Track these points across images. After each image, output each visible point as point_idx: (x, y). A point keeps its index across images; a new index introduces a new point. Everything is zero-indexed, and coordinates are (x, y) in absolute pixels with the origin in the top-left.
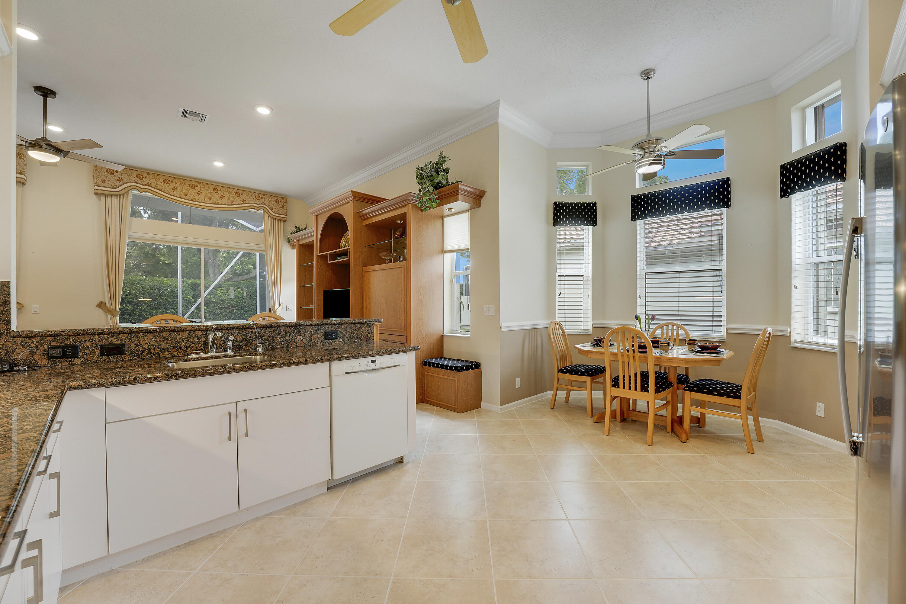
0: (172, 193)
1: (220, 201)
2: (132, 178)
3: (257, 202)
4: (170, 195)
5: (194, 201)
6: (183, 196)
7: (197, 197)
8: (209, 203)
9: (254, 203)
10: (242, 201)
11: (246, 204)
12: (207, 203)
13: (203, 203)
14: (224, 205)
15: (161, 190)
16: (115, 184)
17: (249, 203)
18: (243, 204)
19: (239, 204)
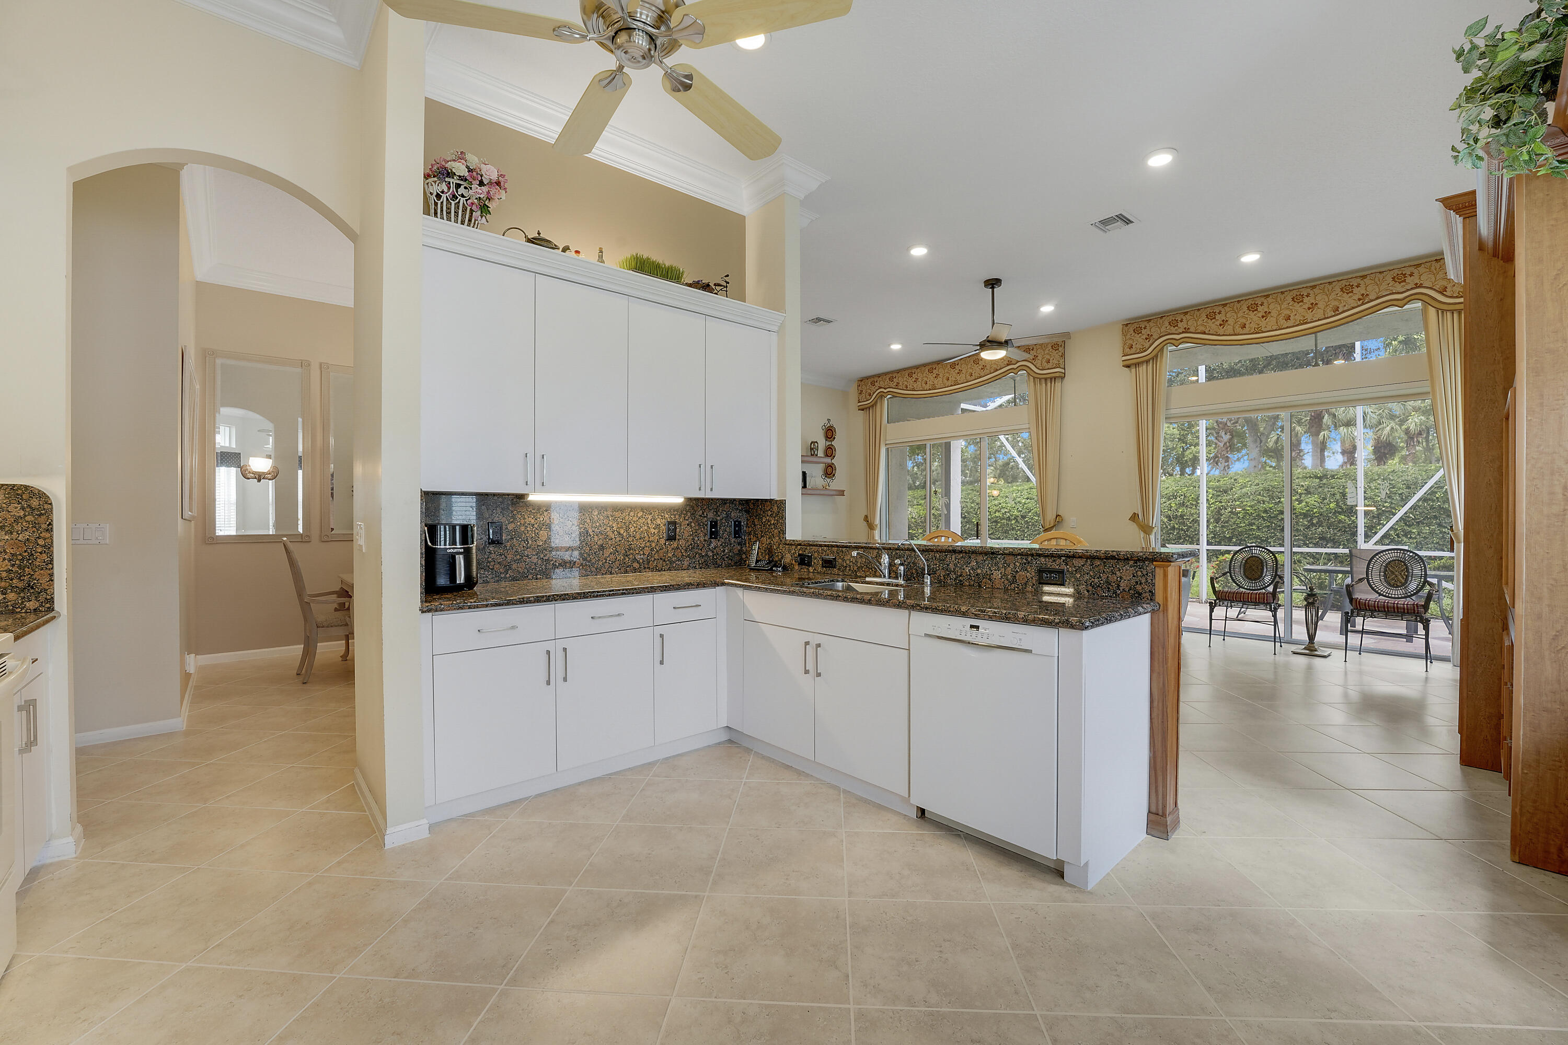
0: (1221, 331)
1: (1309, 316)
2: (1163, 329)
3: (1399, 287)
4: (1219, 335)
5: (1259, 333)
6: (1239, 330)
7: (1263, 323)
8: (1287, 328)
9: (1393, 293)
10: (1359, 300)
11: (1372, 301)
12: (1284, 329)
13: (1276, 330)
14: (1319, 320)
15: (1204, 333)
16: (1143, 346)
17: (1378, 298)
18: (1363, 304)
19: (1353, 308)
